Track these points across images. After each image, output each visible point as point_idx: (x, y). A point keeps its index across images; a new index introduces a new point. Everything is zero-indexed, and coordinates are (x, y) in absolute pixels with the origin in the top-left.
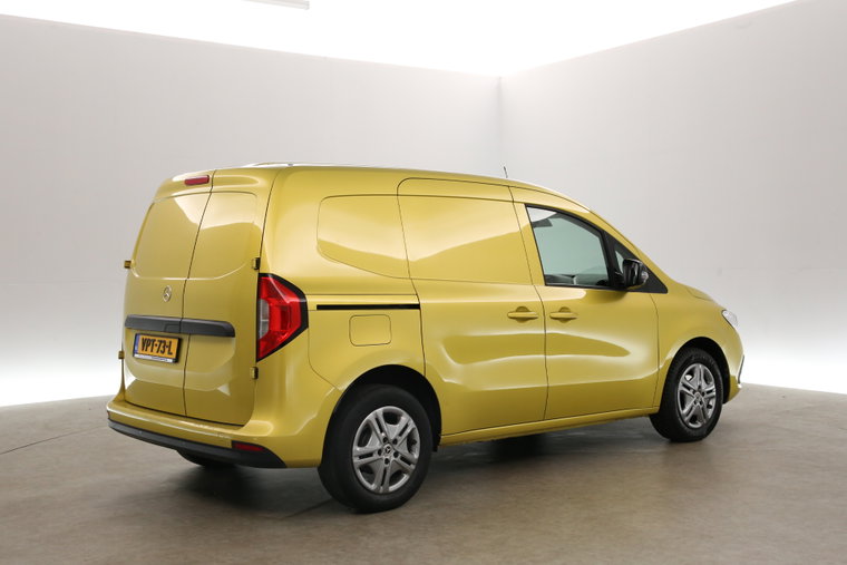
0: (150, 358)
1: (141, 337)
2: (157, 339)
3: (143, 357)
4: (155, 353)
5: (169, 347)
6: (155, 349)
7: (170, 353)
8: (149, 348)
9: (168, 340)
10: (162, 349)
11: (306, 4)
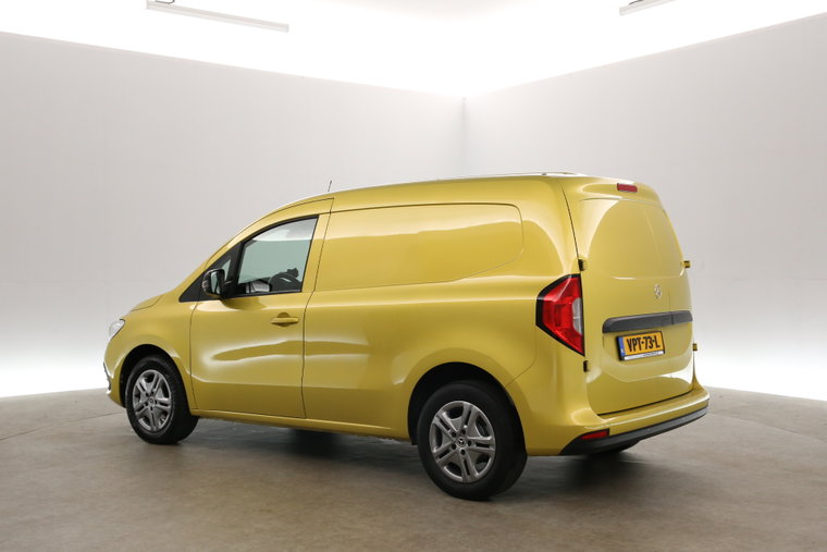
0: (642, 356)
1: (625, 339)
2: (642, 336)
3: (634, 357)
4: (644, 350)
5: (656, 341)
6: (643, 346)
7: (657, 346)
8: (637, 347)
9: (652, 335)
10: (649, 344)
11: (285, 28)
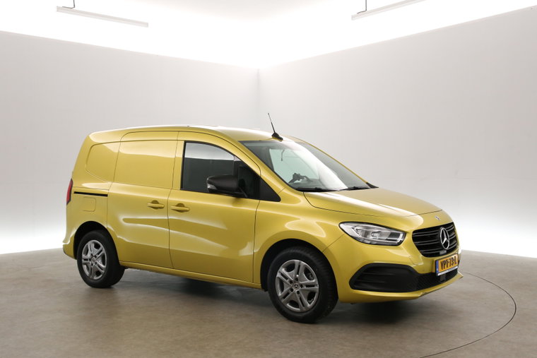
11: (146, 25)
